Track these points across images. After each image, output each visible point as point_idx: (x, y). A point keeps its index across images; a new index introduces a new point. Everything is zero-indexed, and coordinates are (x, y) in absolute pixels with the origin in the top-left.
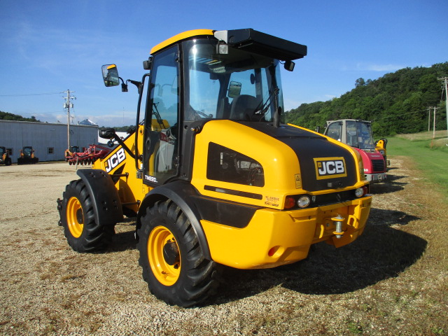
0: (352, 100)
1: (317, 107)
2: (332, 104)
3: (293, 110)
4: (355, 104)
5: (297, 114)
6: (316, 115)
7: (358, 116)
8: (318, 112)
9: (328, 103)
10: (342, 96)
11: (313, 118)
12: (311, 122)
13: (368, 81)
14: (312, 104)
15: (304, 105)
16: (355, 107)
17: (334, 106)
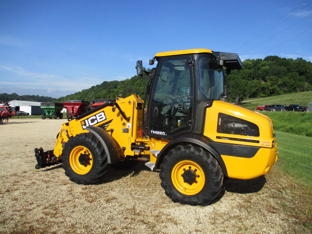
0: (139, 81)
1: (115, 84)
2: (126, 83)
3: (97, 85)
4: (141, 84)
5: (101, 88)
6: (115, 90)
7: (142, 92)
8: (116, 88)
9: (123, 82)
10: (132, 78)
11: (113, 91)
12: (112, 94)
13: (148, 69)
14: (112, 82)
15: (105, 83)
16: (141, 86)
17: (127, 85)
